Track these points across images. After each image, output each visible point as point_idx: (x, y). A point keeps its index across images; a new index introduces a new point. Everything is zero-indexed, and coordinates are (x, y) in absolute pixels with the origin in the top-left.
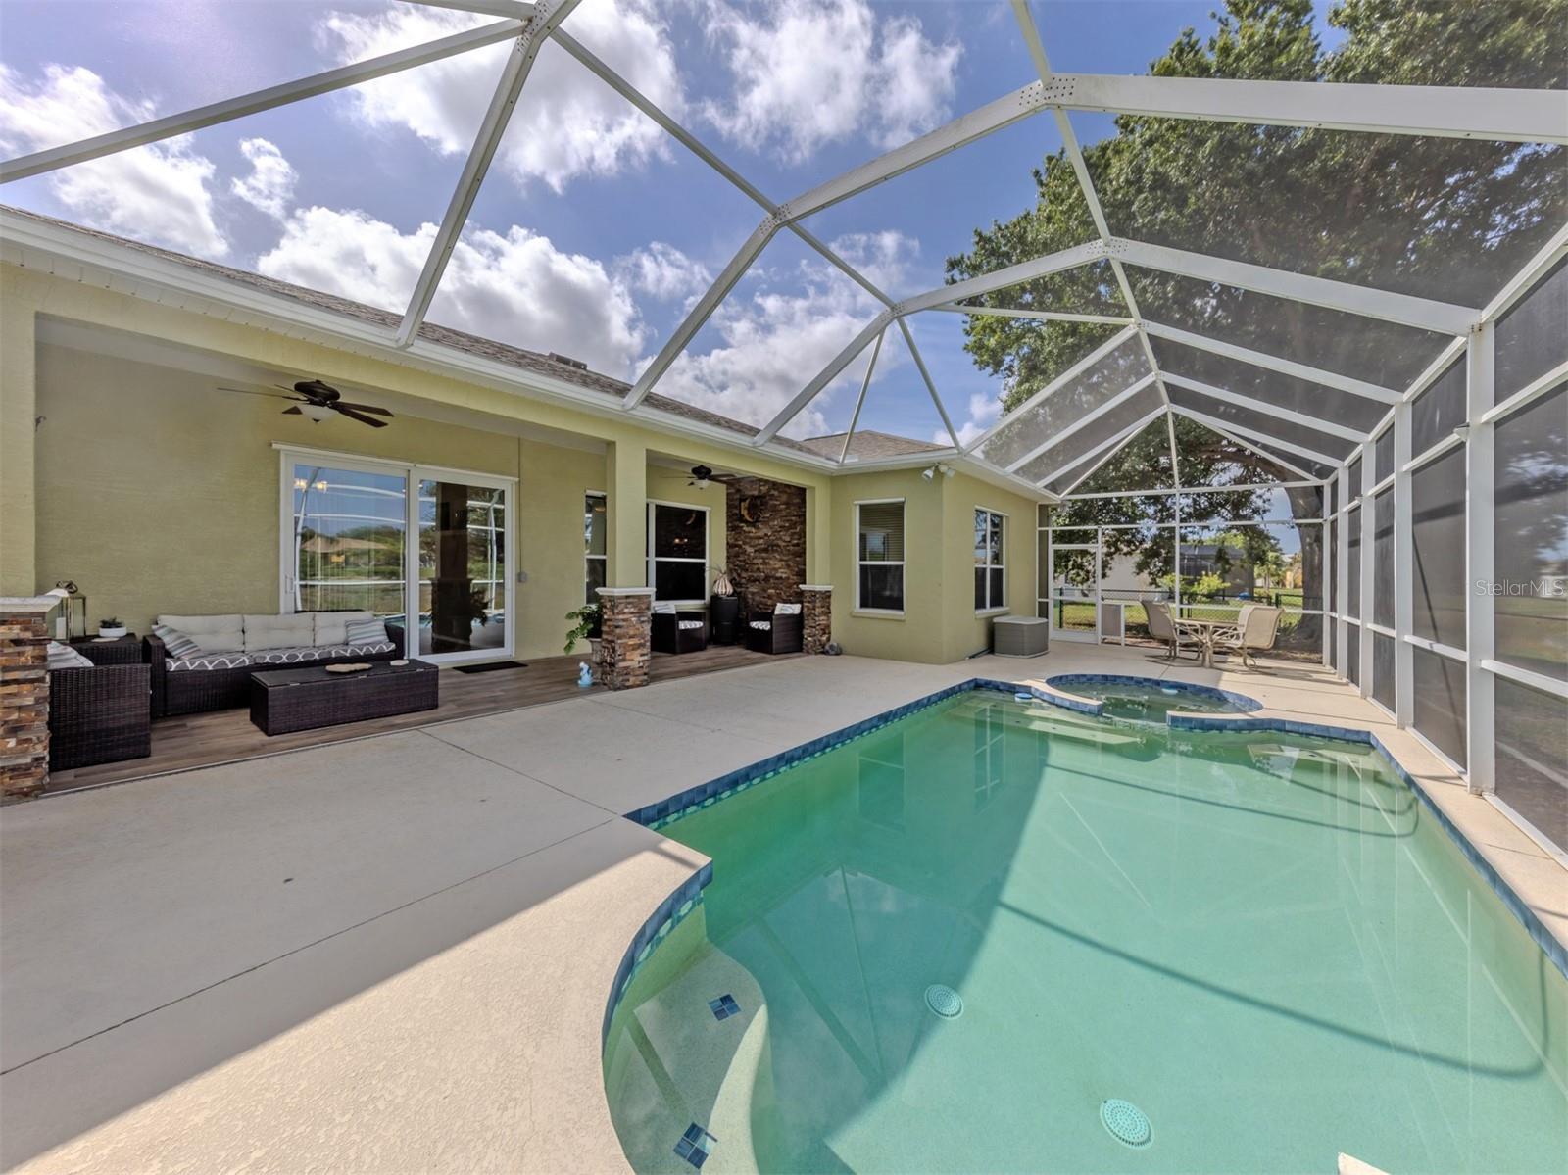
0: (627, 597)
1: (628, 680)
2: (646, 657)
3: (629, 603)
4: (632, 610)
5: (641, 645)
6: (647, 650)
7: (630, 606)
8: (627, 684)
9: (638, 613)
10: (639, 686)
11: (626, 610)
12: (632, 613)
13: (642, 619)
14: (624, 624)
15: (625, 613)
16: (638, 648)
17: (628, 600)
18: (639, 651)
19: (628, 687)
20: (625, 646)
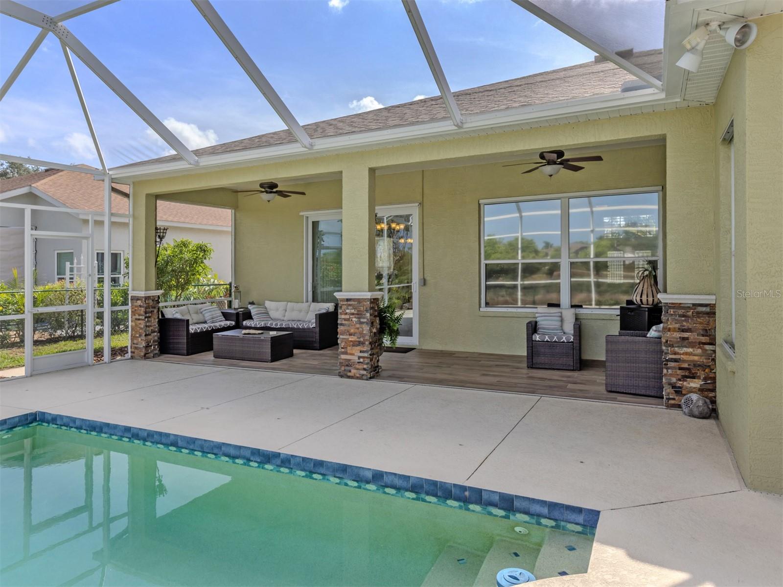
0: (348, 300)
1: (350, 371)
2: (366, 355)
3: (350, 305)
4: (353, 311)
5: (363, 343)
6: (367, 347)
7: (350, 308)
8: (349, 374)
9: (358, 314)
10: (358, 378)
11: (348, 311)
12: (353, 314)
13: (362, 320)
14: (346, 322)
15: (346, 314)
16: (358, 345)
17: (349, 303)
18: (359, 348)
19: (349, 377)
20: (347, 341)
